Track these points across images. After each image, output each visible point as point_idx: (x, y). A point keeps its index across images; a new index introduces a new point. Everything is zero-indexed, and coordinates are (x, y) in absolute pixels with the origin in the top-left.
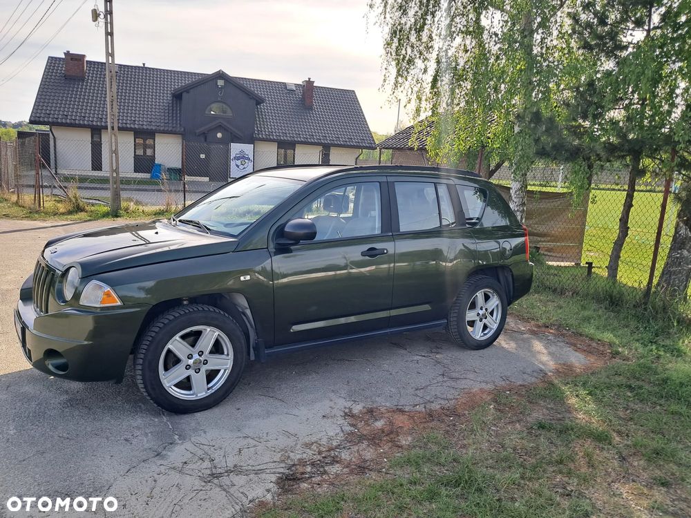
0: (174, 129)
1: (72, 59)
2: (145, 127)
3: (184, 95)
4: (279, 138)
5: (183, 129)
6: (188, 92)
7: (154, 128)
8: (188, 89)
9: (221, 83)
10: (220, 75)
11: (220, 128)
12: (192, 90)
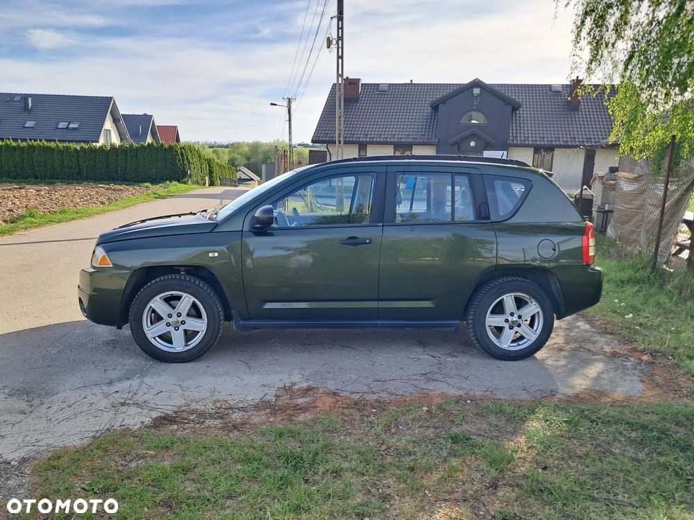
0: (429, 141)
1: (350, 83)
2: (403, 140)
3: (441, 107)
4: (535, 142)
5: (437, 140)
6: (444, 104)
7: (410, 140)
8: (444, 100)
9: (476, 91)
10: (477, 84)
11: (473, 136)
12: (448, 101)
